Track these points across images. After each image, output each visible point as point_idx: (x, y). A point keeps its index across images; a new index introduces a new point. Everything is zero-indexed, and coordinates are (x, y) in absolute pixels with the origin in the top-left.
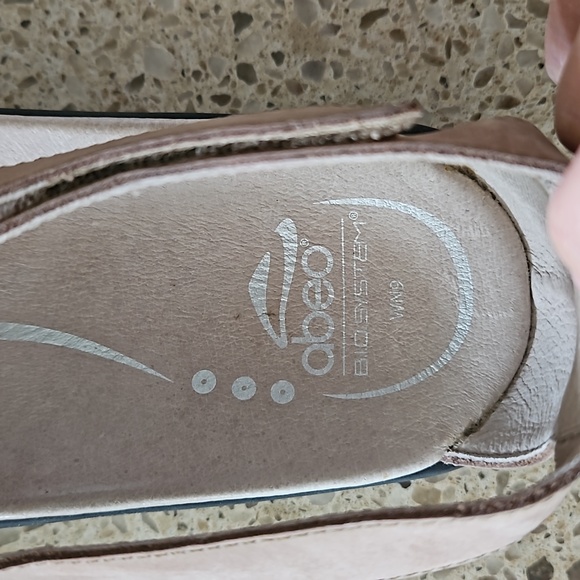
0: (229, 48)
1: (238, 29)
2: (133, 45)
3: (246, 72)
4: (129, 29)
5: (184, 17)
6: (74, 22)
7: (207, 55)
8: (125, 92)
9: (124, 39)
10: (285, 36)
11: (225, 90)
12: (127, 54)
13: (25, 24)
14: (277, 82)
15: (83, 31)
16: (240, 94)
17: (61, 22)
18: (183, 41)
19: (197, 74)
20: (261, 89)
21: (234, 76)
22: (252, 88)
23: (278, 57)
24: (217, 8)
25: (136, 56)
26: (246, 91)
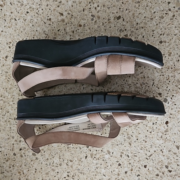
0: (167, 7)
1: (168, 4)
2: (154, 8)
3: (170, 10)
4: (153, 5)
5: (161, 3)
6: (146, 5)
7: (164, 8)
8: (153, 14)
9: (153, 7)
10: (175, 4)
11: (167, 12)
12: (153, 9)
13: (139, 6)
14: (174, 11)
15: (147, 6)
16: (169, 13)
17: (144, 5)
18: (161, 6)
19: (163, 11)
20: (172, 12)
21: (168, 11)
23: (174, 7)
24: (165, 2)
25: (154, 9)
26: (170, 12)
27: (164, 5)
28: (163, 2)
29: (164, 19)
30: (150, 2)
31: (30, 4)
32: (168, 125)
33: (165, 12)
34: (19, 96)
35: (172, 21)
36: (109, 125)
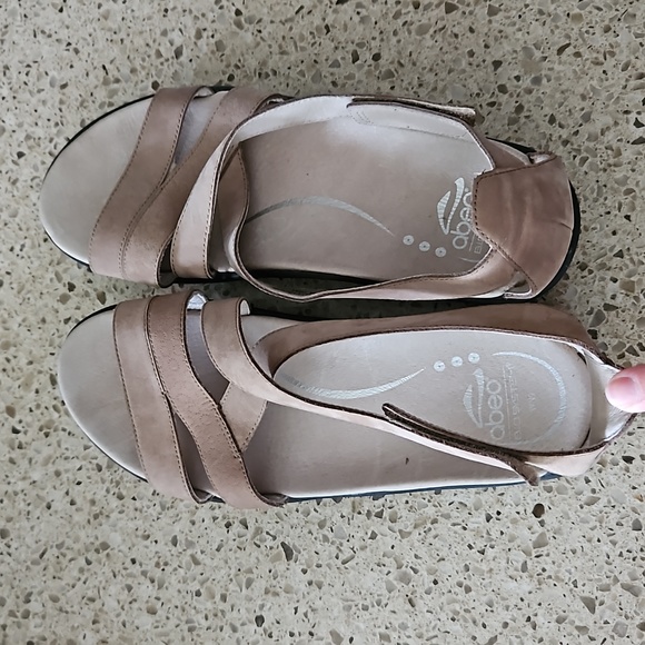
0: (492, 79)
1: (496, 69)
2: (445, 87)
3: (503, 89)
4: (443, 80)
5: (468, 69)
6: (416, 82)
7: (482, 85)
9: (440, 85)
10: (519, 67)
11: (493, 100)
12: (443, 91)
13: (392, 88)
14: (518, 90)
15: (420, 85)
16: (501, 100)
17: (410, 84)
18: (469, 80)
19: (478, 95)
20: (511, 95)
21: (497, 92)
22: (507, 96)
23: (518, 78)
24: (484, 61)
25: (447, 92)
26: (503, 98)
27: (480, 74)
28: (475, 64)
29: (486, 124)
30: (431, 70)
31: (26, 126)
32: (543, 517)
33: (487, 98)
34: (13, 449)
35: (515, 127)
36: (326, 533)
